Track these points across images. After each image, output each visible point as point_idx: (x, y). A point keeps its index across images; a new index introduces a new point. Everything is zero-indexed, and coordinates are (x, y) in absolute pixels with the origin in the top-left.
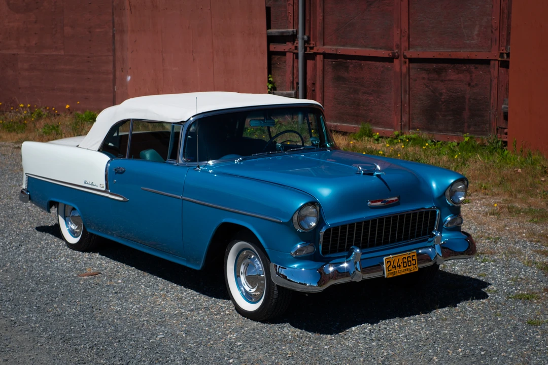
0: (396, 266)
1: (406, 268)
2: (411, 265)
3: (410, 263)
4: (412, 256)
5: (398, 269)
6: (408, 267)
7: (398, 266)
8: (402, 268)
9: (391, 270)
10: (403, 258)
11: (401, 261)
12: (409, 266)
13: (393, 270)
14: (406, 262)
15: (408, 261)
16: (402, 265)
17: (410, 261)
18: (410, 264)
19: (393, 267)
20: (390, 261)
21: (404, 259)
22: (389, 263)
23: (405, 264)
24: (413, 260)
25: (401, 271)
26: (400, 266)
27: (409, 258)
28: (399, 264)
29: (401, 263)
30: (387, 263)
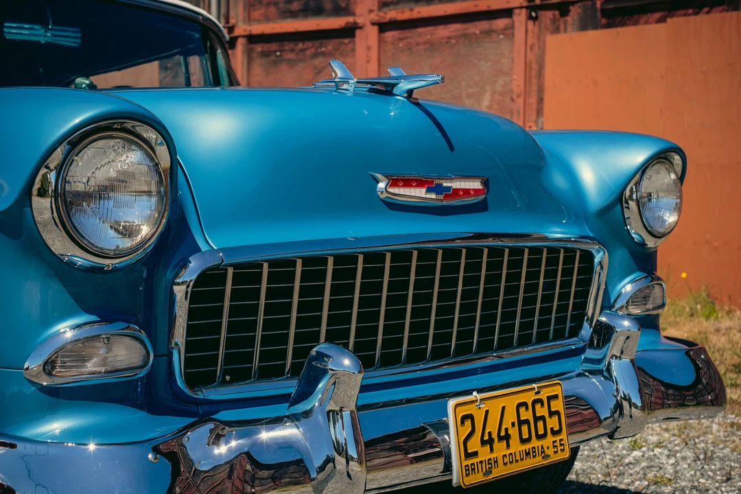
0: (495, 436)
1: (528, 447)
2: (545, 435)
3: (540, 424)
4: (549, 399)
5: (500, 447)
6: (535, 443)
7: (500, 438)
8: (516, 447)
9: (475, 454)
10: (519, 406)
11: (510, 417)
12: (539, 437)
13: (484, 454)
14: (527, 422)
15: (536, 419)
16: (514, 432)
17: (543, 418)
18: (541, 432)
19: (483, 442)
20: (471, 417)
21: (522, 410)
22: (468, 423)
23: (525, 428)
24: (551, 414)
25: (512, 458)
26: (507, 437)
27: (538, 407)
28: (506, 429)
29: (513, 424)
30: (462, 423)
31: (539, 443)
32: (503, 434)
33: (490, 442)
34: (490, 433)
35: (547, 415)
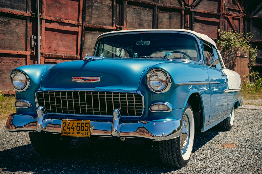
1: (78, 132)
2: (83, 130)
3: (82, 128)
4: (86, 123)
6: (80, 131)
7: (72, 129)
8: (75, 131)
9: (65, 130)
10: (78, 123)
11: (75, 125)
12: (81, 130)
13: (67, 130)
14: (79, 127)
15: (82, 127)
17: (84, 127)
19: (68, 128)
20: (66, 123)
22: (65, 124)
23: (78, 128)
24: (86, 126)
25: (74, 133)
26: (73, 129)
27: (83, 124)
28: (74, 127)
29: (75, 127)
30: (63, 124)
31: (82, 132)
32: (73, 128)
33: (69, 129)
34: (69, 127)
35: (85, 126)
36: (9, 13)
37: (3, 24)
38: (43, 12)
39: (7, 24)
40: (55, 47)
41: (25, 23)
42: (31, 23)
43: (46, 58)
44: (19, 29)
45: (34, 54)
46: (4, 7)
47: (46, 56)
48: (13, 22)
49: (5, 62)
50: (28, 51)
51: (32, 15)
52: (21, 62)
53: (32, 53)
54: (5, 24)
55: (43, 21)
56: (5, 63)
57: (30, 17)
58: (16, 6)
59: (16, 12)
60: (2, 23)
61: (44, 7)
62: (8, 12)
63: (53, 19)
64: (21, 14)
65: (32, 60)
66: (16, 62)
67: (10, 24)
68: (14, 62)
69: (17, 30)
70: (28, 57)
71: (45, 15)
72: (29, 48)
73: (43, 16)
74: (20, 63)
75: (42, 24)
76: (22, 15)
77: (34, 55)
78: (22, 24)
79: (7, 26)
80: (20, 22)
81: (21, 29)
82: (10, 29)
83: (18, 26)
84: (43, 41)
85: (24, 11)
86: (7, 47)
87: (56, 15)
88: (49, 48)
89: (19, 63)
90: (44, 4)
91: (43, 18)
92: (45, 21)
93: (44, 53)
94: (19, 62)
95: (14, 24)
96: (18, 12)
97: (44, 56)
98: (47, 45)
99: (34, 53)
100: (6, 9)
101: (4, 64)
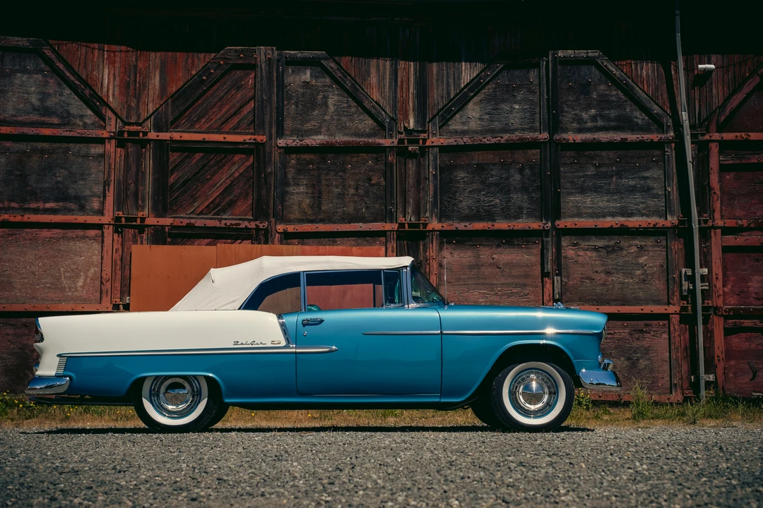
36: (615, 226)
37: (603, 253)
38: (714, 211)
39: (613, 251)
40: (757, 291)
41: (664, 243)
42: (682, 240)
43: (726, 318)
44: (646, 258)
45: (688, 311)
46: (604, 216)
47: (727, 314)
48: (630, 246)
49: (610, 332)
50: (674, 305)
51: (681, 222)
52: (654, 331)
53: (683, 309)
54: (608, 252)
55: (715, 233)
56: (610, 334)
57: (674, 227)
58: (636, 209)
59: (635, 221)
60: (601, 249)
61: (715, 200)
62: (612, 226)
63: (745, 223)
64: (649, 224)
65: (685, 324)
66: (641, 331)
67: (621, 249)
68: (636, 330)
69: (641, 260)
70: (675, 319)
71: (719, 217)
72: (676, 298)
73: (713, 221)
74: (652, 333)
75: (713, 240)
76: (651, 226)
77: (690, 312)
78: (656, 246)
79: (613, 256)
80: (649, 242)
81: (653, 256)
82: (621, 261)
83: (645, 251)
84: (717, 278)
85: (660, 217)
86: (615, 300)
87: (755, 213)
88: (738, 295)
89: (649, 333)
90: (714, 193)
91: (713, 225)
92: (719, 231)
93: (722, 306)
94: (648, 330)
95: (634, 249)
96: (640, 221)
97: (720, 313)
98: (732, 286)
99: (690, 308)
100: (609, 219)
101: (609, 336)
